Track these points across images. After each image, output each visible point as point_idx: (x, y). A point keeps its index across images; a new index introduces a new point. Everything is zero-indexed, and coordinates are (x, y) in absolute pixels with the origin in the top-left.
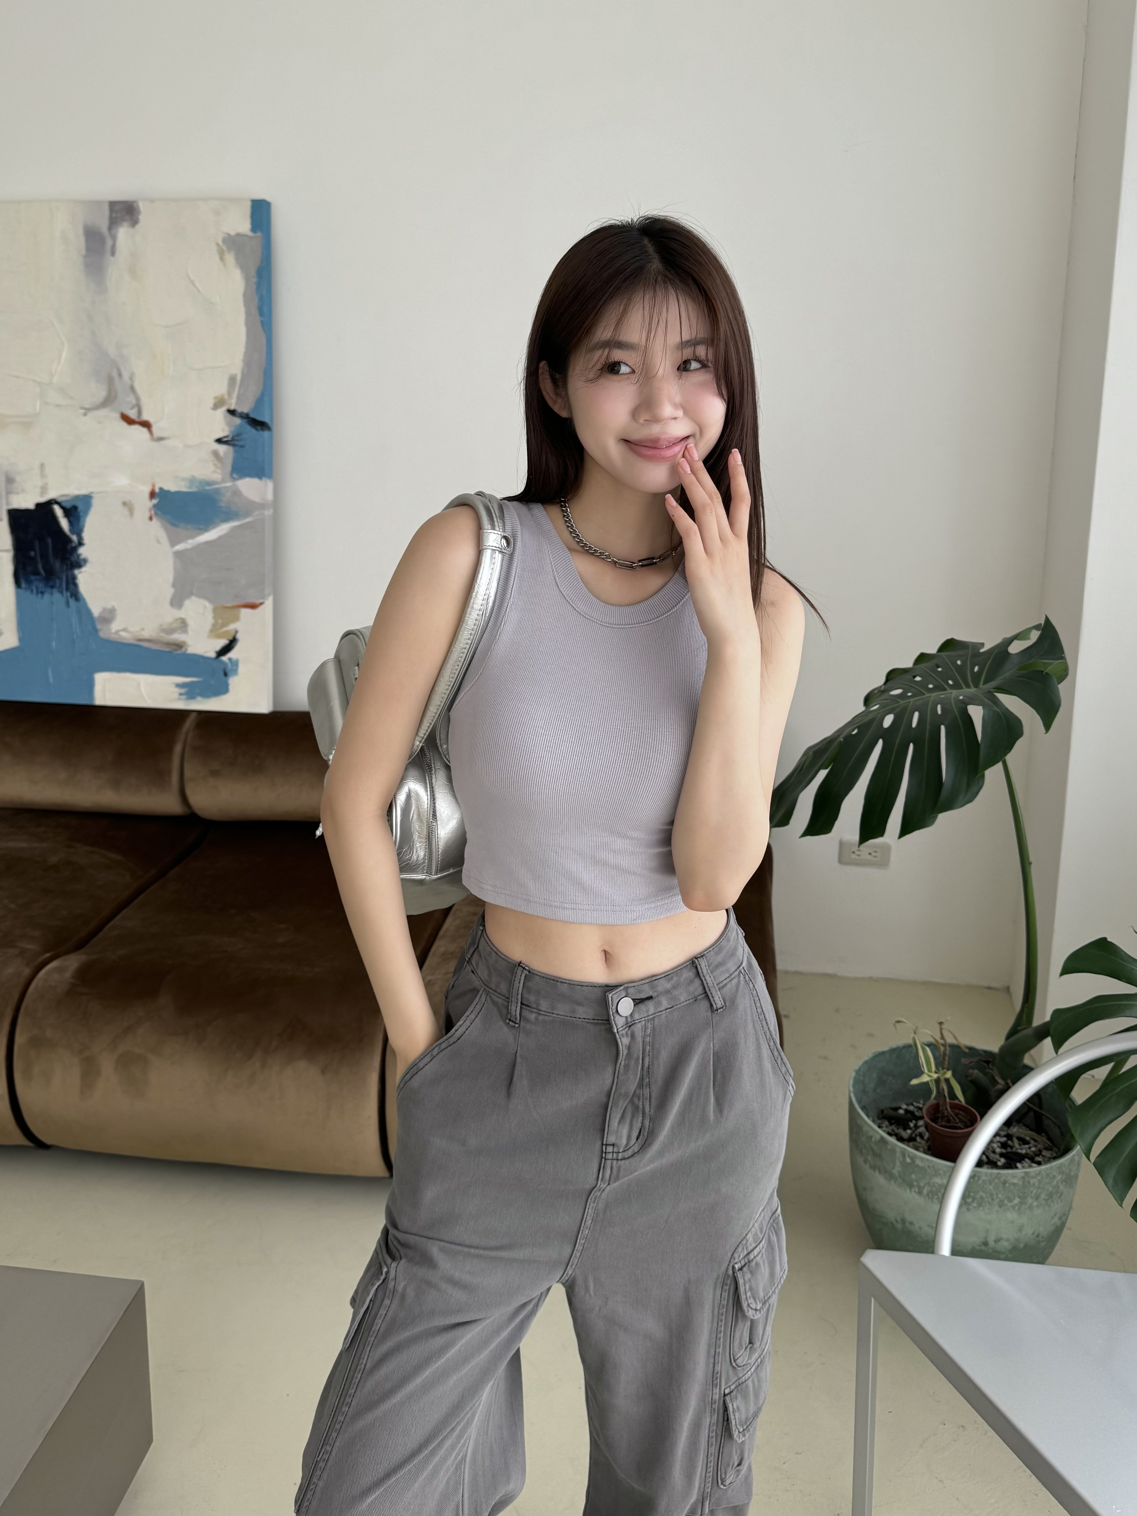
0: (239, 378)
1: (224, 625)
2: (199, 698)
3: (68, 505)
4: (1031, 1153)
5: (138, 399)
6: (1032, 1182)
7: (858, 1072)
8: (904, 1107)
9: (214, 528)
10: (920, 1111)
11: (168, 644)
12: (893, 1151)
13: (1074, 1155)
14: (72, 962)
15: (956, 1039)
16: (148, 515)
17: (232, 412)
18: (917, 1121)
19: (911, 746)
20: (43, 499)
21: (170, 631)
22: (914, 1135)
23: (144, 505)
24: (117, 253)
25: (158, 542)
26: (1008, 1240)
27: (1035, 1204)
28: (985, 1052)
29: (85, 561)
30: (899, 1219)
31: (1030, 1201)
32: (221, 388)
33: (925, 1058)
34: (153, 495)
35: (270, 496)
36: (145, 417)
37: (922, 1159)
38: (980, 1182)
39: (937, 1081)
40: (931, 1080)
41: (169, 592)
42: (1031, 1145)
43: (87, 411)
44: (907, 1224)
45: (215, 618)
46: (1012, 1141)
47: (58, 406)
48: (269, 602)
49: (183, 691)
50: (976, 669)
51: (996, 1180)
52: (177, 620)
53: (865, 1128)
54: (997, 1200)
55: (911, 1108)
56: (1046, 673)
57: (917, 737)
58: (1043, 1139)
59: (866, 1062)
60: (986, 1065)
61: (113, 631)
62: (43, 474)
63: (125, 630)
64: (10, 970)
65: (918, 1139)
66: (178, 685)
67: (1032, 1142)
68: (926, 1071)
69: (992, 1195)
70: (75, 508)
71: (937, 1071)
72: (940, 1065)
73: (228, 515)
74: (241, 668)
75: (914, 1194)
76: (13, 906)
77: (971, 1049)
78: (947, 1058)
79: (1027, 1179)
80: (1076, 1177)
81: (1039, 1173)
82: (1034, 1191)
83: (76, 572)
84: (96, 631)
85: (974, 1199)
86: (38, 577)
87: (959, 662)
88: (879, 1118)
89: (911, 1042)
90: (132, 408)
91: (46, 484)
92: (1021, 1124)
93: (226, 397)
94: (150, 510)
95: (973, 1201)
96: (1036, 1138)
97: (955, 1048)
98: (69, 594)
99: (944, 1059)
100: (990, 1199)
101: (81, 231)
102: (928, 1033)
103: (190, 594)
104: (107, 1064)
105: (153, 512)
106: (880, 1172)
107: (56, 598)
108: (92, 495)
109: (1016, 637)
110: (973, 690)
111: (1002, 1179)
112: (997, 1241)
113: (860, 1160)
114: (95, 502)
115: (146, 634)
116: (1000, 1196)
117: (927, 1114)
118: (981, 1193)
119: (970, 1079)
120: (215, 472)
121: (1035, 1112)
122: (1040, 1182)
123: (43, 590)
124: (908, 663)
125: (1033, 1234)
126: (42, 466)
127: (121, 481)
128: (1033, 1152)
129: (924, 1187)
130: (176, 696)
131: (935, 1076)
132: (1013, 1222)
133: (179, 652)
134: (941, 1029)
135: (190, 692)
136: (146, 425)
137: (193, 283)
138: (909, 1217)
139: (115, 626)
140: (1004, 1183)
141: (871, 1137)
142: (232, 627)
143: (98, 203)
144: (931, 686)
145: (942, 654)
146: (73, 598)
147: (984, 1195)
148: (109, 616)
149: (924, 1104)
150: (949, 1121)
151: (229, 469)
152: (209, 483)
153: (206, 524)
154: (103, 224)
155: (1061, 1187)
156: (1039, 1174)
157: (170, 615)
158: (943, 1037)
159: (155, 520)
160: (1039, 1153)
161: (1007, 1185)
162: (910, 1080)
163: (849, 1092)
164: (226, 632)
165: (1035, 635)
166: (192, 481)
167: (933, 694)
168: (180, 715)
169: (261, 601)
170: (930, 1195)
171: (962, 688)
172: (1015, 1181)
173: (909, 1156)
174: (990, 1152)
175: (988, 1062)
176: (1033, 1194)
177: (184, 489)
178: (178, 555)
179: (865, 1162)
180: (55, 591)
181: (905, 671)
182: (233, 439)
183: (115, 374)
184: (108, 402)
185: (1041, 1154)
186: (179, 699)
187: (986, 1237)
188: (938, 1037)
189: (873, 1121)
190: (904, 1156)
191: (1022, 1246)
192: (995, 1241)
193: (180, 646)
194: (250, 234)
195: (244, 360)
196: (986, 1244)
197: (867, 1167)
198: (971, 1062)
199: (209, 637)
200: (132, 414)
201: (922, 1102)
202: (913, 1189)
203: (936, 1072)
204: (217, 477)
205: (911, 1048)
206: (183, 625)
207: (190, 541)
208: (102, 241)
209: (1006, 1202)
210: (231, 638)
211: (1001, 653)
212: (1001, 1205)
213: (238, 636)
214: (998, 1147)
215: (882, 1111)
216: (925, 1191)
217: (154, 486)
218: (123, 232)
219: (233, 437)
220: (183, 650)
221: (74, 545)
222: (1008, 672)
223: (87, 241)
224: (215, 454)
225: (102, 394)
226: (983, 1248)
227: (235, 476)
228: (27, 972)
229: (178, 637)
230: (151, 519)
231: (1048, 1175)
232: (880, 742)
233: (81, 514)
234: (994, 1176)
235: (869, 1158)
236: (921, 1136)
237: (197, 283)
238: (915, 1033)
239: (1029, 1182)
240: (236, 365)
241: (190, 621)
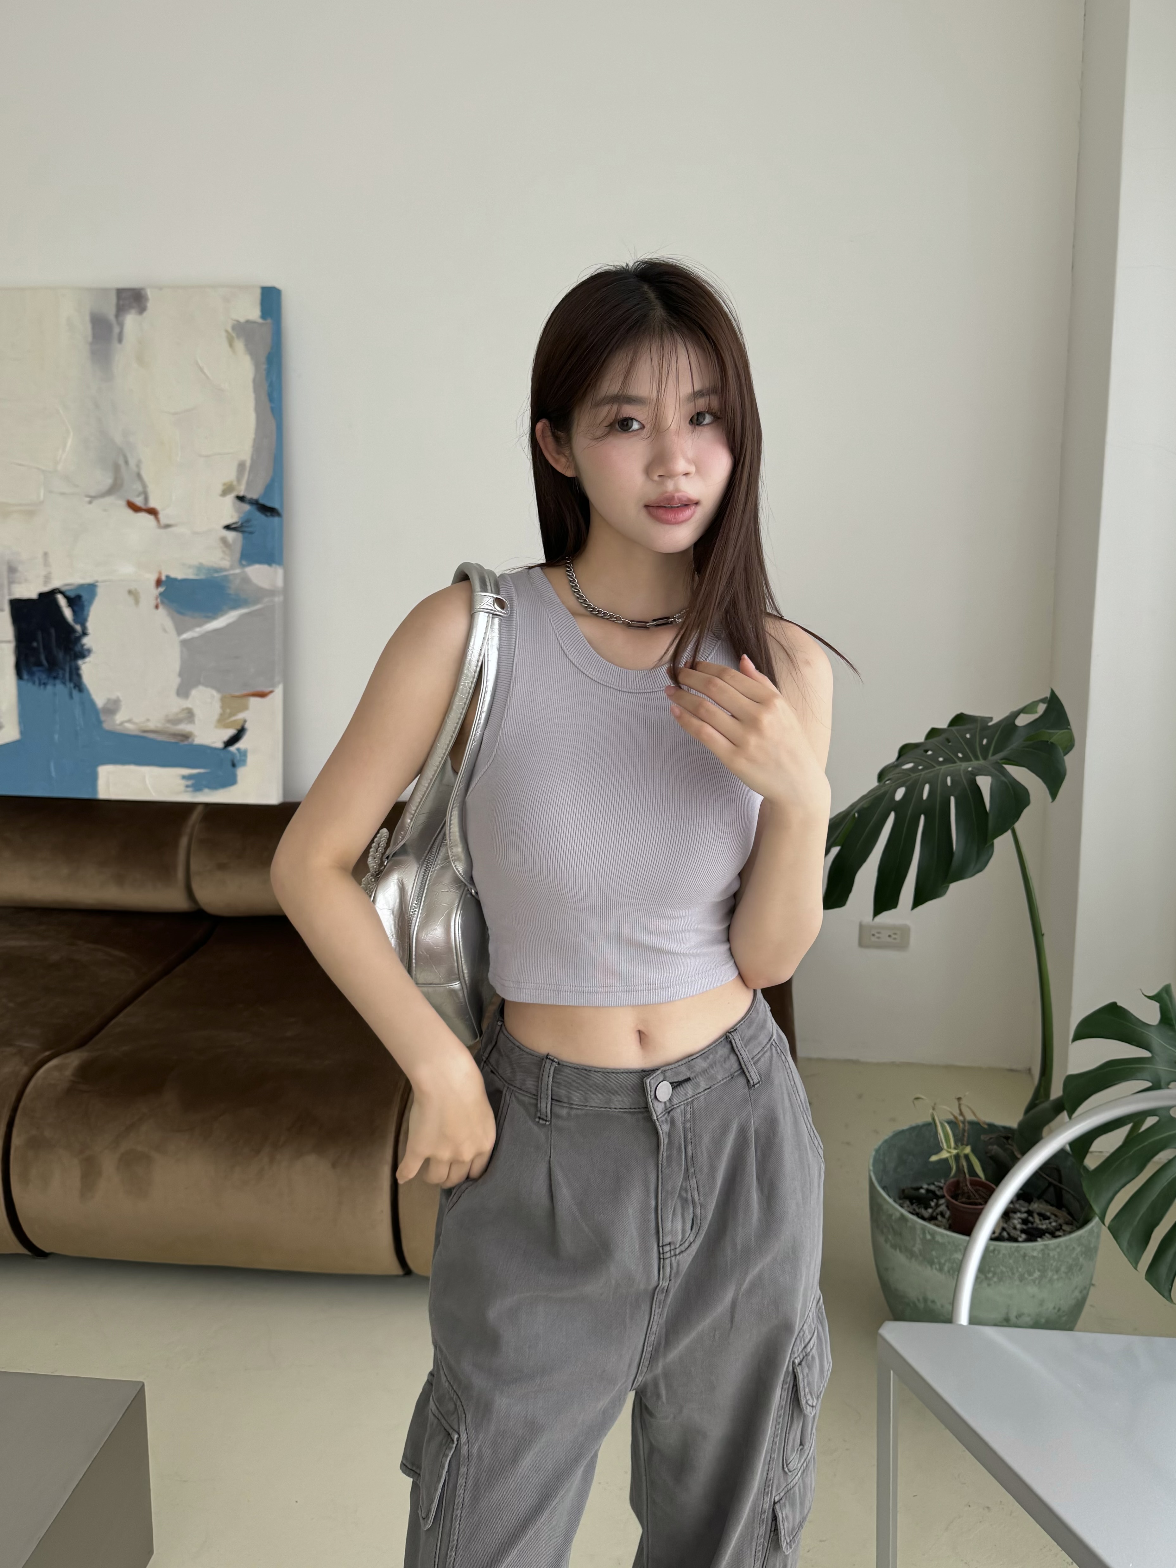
0: (248, 464)
1: (232, 714)
2: (206, 790)
3: (72, 595)
4: (1052, 1228)
5: (144, 486)
6: (1051, 1254)
7: (877, 1151)
8: (925, 1186)
9: (222, 615)
10: (941, 1190)
11: (175, 735)
12: (913, 1229)
13: (1093, 1227)
14: (73, 1060)
15: (975, 1114)
16: (153, 603)
17: (241, 499)
18: (938, 1200)
19: (923, 817)
20: (46, 589)
21: (177, 721)
22: (935, 1214)
23: (150, 593)
24: (124, 341)
25: (165, 631)
26: (1029, 1315)
27: (1055, 1277)
28: (1005, 1128)
29: (89, 651)
30: (921, 1298)
31: (1050, 1274)
32: (229, 474)
33: (944, 1134)
34: (159, 583)
35: (280, 583)
36: (152, 504)
37: (942, 1235)
38: (1001, 1256)
39: (957, 1157)
40: (951, 1156)
41: (175, 681)
42: (1051, 1220)
43: (92, 498)
44: (929, 1303)
45: (223, 707)
46: (1032, 1216)
47: (62, 494)
48: (279, 691)
49: (190, 783)
50: (985, 742)
51: (1016, 1254)
52: (183, 710)
53: (885, 1207)
54: (1017, 1275)
55: (932, 1187)
56: (1052, 743)
57: (928, 808)
58: (1061, 1213)
59: (886, 1141)
60: (1005, 1140)
61: (118, 722)
62: (46, 563)
63: (129, 721)
64: (7, 1070)
65: (939, 1217)
66: (184, 777)
67: (1052, 1215)
68: (945, 1146)
69: (1012, 1270)
70: (79, 597)
71: (957, 1148)
72: (959, 1141)
73: (237, 603)
74: (250, 759)
75: (935, 1271)
76: (11, 1005)
77: (991, 1125)
78: (966, 1134)
79: (1046, 1251)
80: (1096, 1249)
81: (1059, 1245)
82: (1054, 1264)
83: (80, 662)
84: (100, 722)
85: (994, 1274)
86: (40, 668)
87: (968, 736)
88: (900, 1198)
89: (929, 1120)
90: (138, 496)
91: (50, 573)
92: (1041, 1200)
93: (235, 483)
94: (157, 599)
95: (993, 1276)
96: (1056, 1213)
97: (975, 1125)
98: (72, 685)
99: (963, 1135)
100: (1010, 1274)
101: (87, 318)
102: (946, 1111)
103: (197, 683)
104: (108, 1164)
105: (159, 600)
106: (901, 1251)
107: (59, 690)
108: (97, 584)
109: (1023, 711)
110: (982, 762)
111: (1022, 1253)
112: (1019, 1316)
113: (881, 1239)
114: (100, 591)
115: (151, 725)
116: (1020, 1270)
117: (947, 1192)
118: (1001, 1267)
119: (989, 1155)
120: (223, 559)
121: (1055, 1186)
122: (1059, 1254)
123: (46, 681)
124: (920, 738)
125: (1054, 1308)
126: (46, 554)
127: (127, 569)
128: (1054, 1227)
129: (944, 1264)
130: (182, 788)
131: (954, 1152)
132: (1033, 1297)
133: (186, 743)
134: (960, 1105)
135: (197, 784)
136: (153, 512)
137: (201, 370)
138: (930, 1296)
139: (119, 718)
140: (1025, 1256)
141: (891, 1216)
142: (240, 716)
143: (105, 291)
144: (941, 759)
145: (953, 728)
146: (77, 688)
147: (1004, 1269)
148: (113, 707)
149: (945, 1184)
150: (969, 1197)
151: (237, 555)
152: (217, 570)
153: (214, 612)
154: (110, 311)
155: (1081, 1259)
156: (1057, 1247)
157: (176, 705)
158: (961, 1114)
159: (161, 609)
160: (1059, 1228)
161: (1027, 1258)
162: (930, 1157)
163: (869, 1170)
164: (235, 721)
165: (1042, 708)
166: (200, 568)
167: (943, 767)
168: (186, 808)
169: (271, 689)
170: (951, 1272)
171: (970, 760)
172: (1035, 1254)
173: (930, 1233)
174: (1011, 1228)
175: (1007, 1138)
176: (1053, 1268)
177: (191, 576)
178: (184, 643)
179: (886, 1241)
180: (58, 682)
181: (916, 746)
182: (242, 526)
183: (121, 462)
184: (112, 490)
185: (1061, 1228)
186: (186, 791)
187: (1007, 1314)
188: (956, 1112)
189: (895, 1201)
190: (924, 1233)
191: (1043, 1320)
192: (1016, 1317)
193: (186, 736)
194: (260, 321)
195: (253, 446)
196: (1007, 1319)
197: (888, 1246)
198: (991, 1138)
199: (216, 727)
200: (139, 501)
201: (943, 1181)
202: (934, 1267)
203: (955, 1148)
204: (226, 564)
205: (931, 1126)
206: (190, 715)
207: (198, 629)
208: (109, 327)
209: (1026, 1276)
210: (239, 727)
211: (1008, 726)
212: (1022, 1278)
213: (247, 726)
214: (1019, 1223)
215: (903, 1191)
216: (946, 1268)
217: (160, 573)
218: (131, 320)
219: (242, 524)
220: (190, 740)
221: (77, 635)
222: (1016, 743)
223: (93, 328)
224: (224, 540)
225: (108, 481)
226: (1005, 1323)
227: (244, 562)
228: (25, 1070)
229: (184, 727)
230: (157, 607)
231: (1067, 1247)
232: (892, 815)
233: (86, 603)
234: (1013, 1250)
235: (890, 1237)
236: (942, 1214)
237: (206, 371)
238: (934, 1109)
239: (1049, 1255)
240: (245, 452)
241: (197, 712)
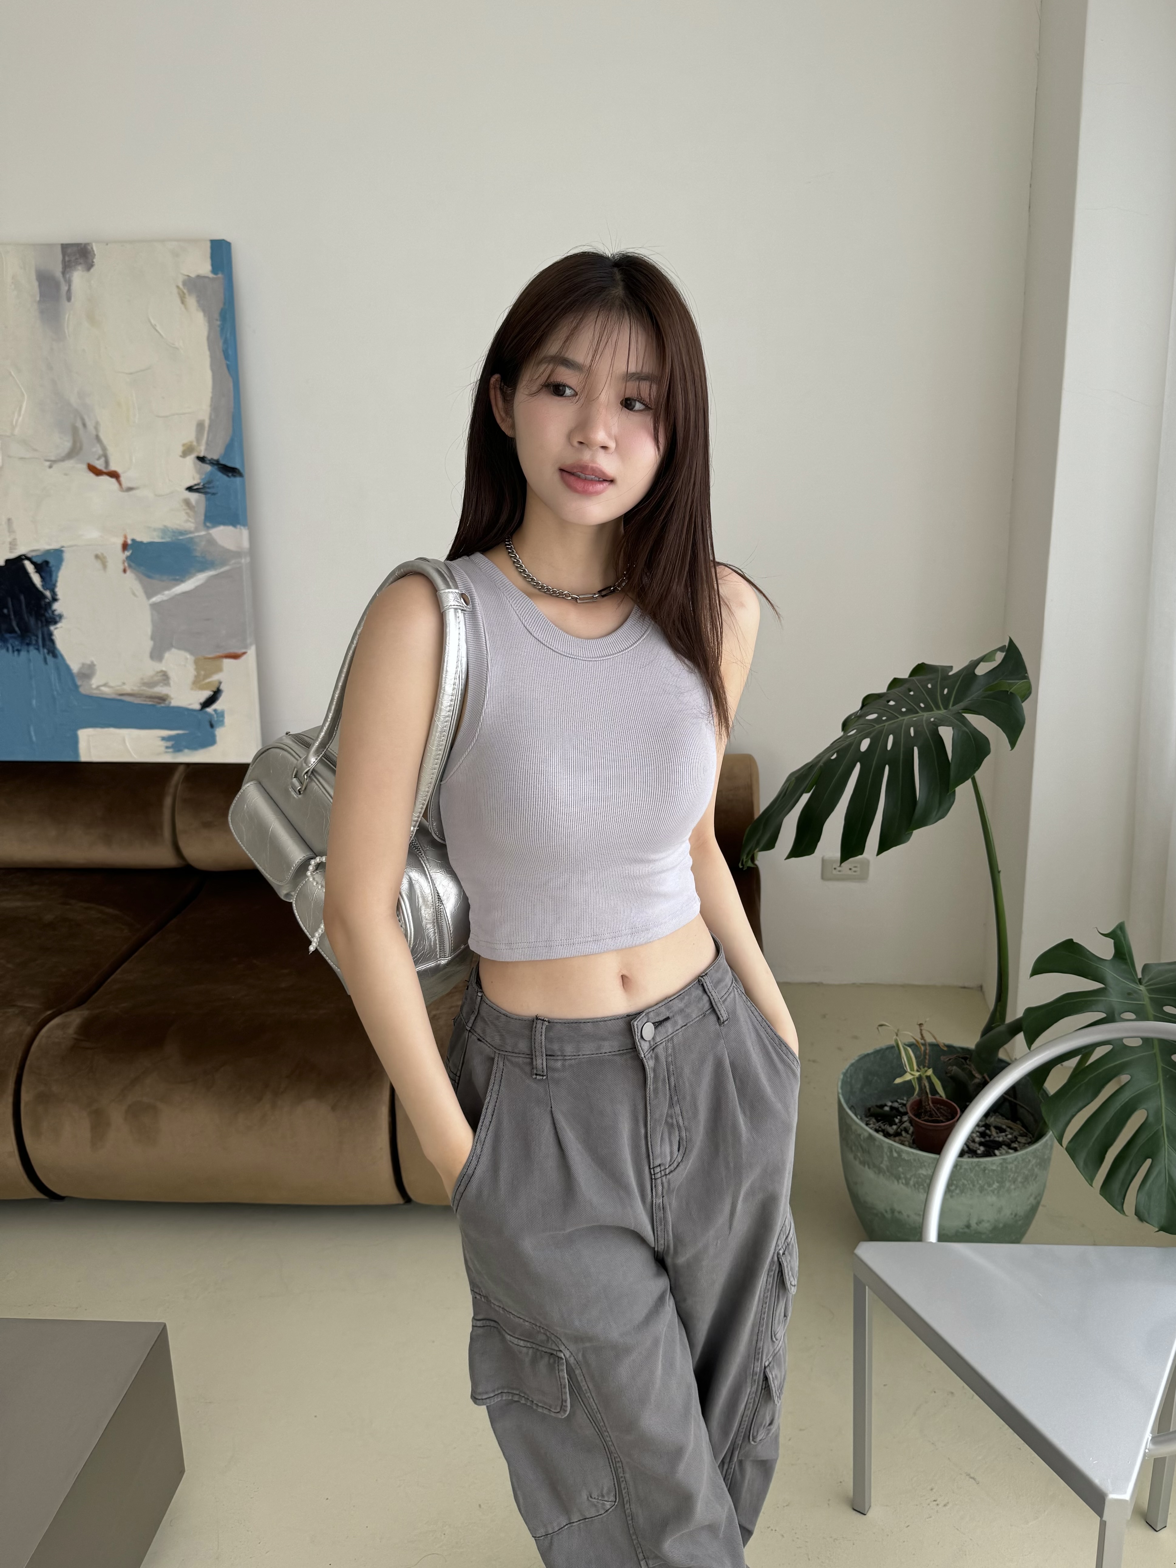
0: (207, 423)
1: (206, 676)
2: (186, 751)
3: (39, 561)
4: (1008, 1141)
5: (104, 449)
6: (1009, 1167)
7: (845, 1076)
8: (889, 1104)
9: (190, 578)
10: (904, 1108)
11: (151, 697)
12: (881, 1147)
13: (1047, 1141)
14: (75, 1018)
15: (935, 1039)
16: (121, 567)
17: (201, 459)
18: (901, 1117)
19: (887, 767)
20: (12, 556)
21: (152, 684)
22: (899, 1130)
23: (117, 558)
24: (73, 299)
25: (134, 594)
26: (988, 1221)
27: (1013, 1187)
28: (962, 1049)
29: (60, 616)
30: (888, 1209)
31: (1007, 1184)
32: (189, 435)
33: (908, 1057)
34: (125, 546)
35: (246, 544)
36: (113, 467)
37: (908, 1153)
38: (962, 1171)
39: (920, 1079)
40: (914, 1078)
41: (148, 645)
42: (1007, 1133)
43: (52, 463)
44: (896, 1214)
45: (197, 669)
46: (990, 1130)
47: (21, 458)
48: (252, 652)
49: (169, 744)
50: (946, 691)
51: (977, 1168)
52: (158, 672)
53: (853, 1127)
54: (978, 1186)
55: (896, 1105)
56: (1011, 693)
57: (892, 759)
58: (1018, 1127)
59: (852, 1065)
60: (963, 1060)
61: (94, 686)
62: (11, 531)
63: (105, 685)
64: (10, 1030)
65: (903, 1133)
66: (163, 739)
67: (1008, 1130)
68: (909, 1070)
69: (973, 1182)
70: (47, 563)
71: (919, 1070)
72: (921, 1064)
73: (204, 565)
74: (227, 720)
75: (901, 1185)
76: (10, 966)
77: (949, 1047)
78: (927, 1057)
79: (1005, 1165)
80: (1049, 1159)
81: (1016, 1158)
82: (1012, 1175)
83: (52, 628)
84: (77, 687)
85: (957, 1186)
86: (13, 635)
87: (930, 686)
88: (866, 1116)
89: (893, 1043)
90: (98, 459)
91: (15, 539)
92: (997, 1114)
93: (195, 443)
94: (124, 563)
95: (956, 1189)
96: (1012, 1126)
97: (935, 1046)
98: (46, 651)
99: (925, 1058)
100: (971, 1186)
101: (33, 276)
102: (909, 1035)
103: (170, 646)
104: (116, 1115)
105: (126, 564)
106: (869, 1168)
107: (33, 656)
108: (63, 549)
109: (983, 659)
110: (943, 711)
111: (982, 1167)
112: (979, 1222)
113: (851, 1157)
114: (67, 556)
115: (128, 689)
116: (980, 1182)
117: (911, 1111)
118: (963, 1181)
119: (949, 1075)
120: (187, 521)
121: (1010, 1102)
122: (1016, 1167)
123: (19, 648)
124: (883, 689)
125: (1012, 1214)
126: (9, 520)
127: (92, 534)
128: (1009, 1139)
129: (910, 1179)
130: (163, 749)
131: (917, 1074)
132: (992, 1205)
133: (163, 705)
134: (921, 1030)
135: (177, 744)
136: (114, 475)
137: (154, 327)
138: (897, 1207)
139: (95, 682)
140: (984, 1170)
141: (860, 1134)
142: (215, 678)
143: (49, 246)
144: (904, 710)
145: (913, 678)
146: (51, 655)
147: (966, 1182)
148: (88, 671)
149: (907, 1101)
150: (931, 1115)
151: (203, 517)
152: (181, 533)
153: (180, 573)
154: (57, 269)
155: (1036, 1170)
156: (1015, 1160)
157: (151, 668)
158: (923, 1038)
159: (129, 572)
160: (1015, 1139)
161: (987, 1171)
162: (895, 1079)
163: (839, 1095)
164: (209, 683)
165: (1000, 657)
166: (165, 531)
167: (906, 718)
168: (167, 769)
169: (243, 651)
170: (917, 1186)
171: (932, 710)
172: (994, 1167)
173: (895, 1151)
174: (970, 1142)
175: (965, 1059)
176: (1010, 1179)
177: (157, 540)
178: (154, 606)
179: (855, 1158)
180: (31, 648)
181: (879, 696)
182: (204, 487)
183: (79, 424)
184: (73, 453)
185: (1016, 1140)
186: (166, 752)
187: (968, 1221)
188: (918, 1038)
189: (861, 1119)
190: (891, 1151)
191: (1001, 1225)
192: (977, 1224)
193: (163, 699)
194: (211, 275)
195: (211, 405)
196: (968, 1226)
197: (857, 1163)
198: (950, 1059)
199: (192, 689)
200: (100, 465)
201: (905, 1098)
202: (900, 1181)
203: (918, 1071)
204: (190, 526)
205: (893, 1049)
206: (165, 678)
207: (167, 592)
208: (57, 286)
209: (986, 1187)
210: (215, 689)
211: (968, 675)
212: (982, 1189)
213: (222, 687)
214: (977, 1136)
215: (869, 1109)
216: (912, 1183)
217: (126, 537)
218: (78, 276)
219: (203, 485)
220: (167, 702)
221: (47, 600)
222: (976, 693)
223: (40, 286)
224: (187, 502)
225: (67, 445)
226: (966, 1230)
227: (208, 524)
228: (29, 1030)
229: (160, 690)
230: (125, 571)
231: (1023, 1160)
232: (858, 766)
233: (53, 569)
234: (974, 1165)
235: (859, 1154)
236: (906, 1130)
237: (158, 328)
238: (897, 1035)
239: (1007, 1167)
240: (204, 411)
241: (171, 674)
